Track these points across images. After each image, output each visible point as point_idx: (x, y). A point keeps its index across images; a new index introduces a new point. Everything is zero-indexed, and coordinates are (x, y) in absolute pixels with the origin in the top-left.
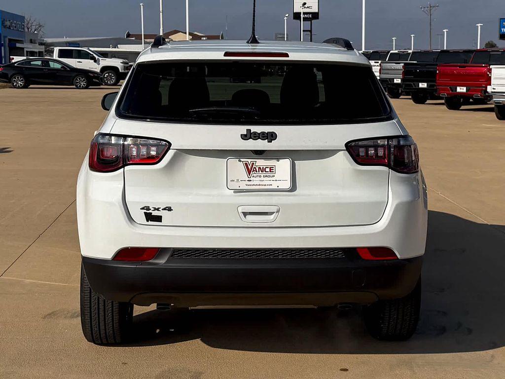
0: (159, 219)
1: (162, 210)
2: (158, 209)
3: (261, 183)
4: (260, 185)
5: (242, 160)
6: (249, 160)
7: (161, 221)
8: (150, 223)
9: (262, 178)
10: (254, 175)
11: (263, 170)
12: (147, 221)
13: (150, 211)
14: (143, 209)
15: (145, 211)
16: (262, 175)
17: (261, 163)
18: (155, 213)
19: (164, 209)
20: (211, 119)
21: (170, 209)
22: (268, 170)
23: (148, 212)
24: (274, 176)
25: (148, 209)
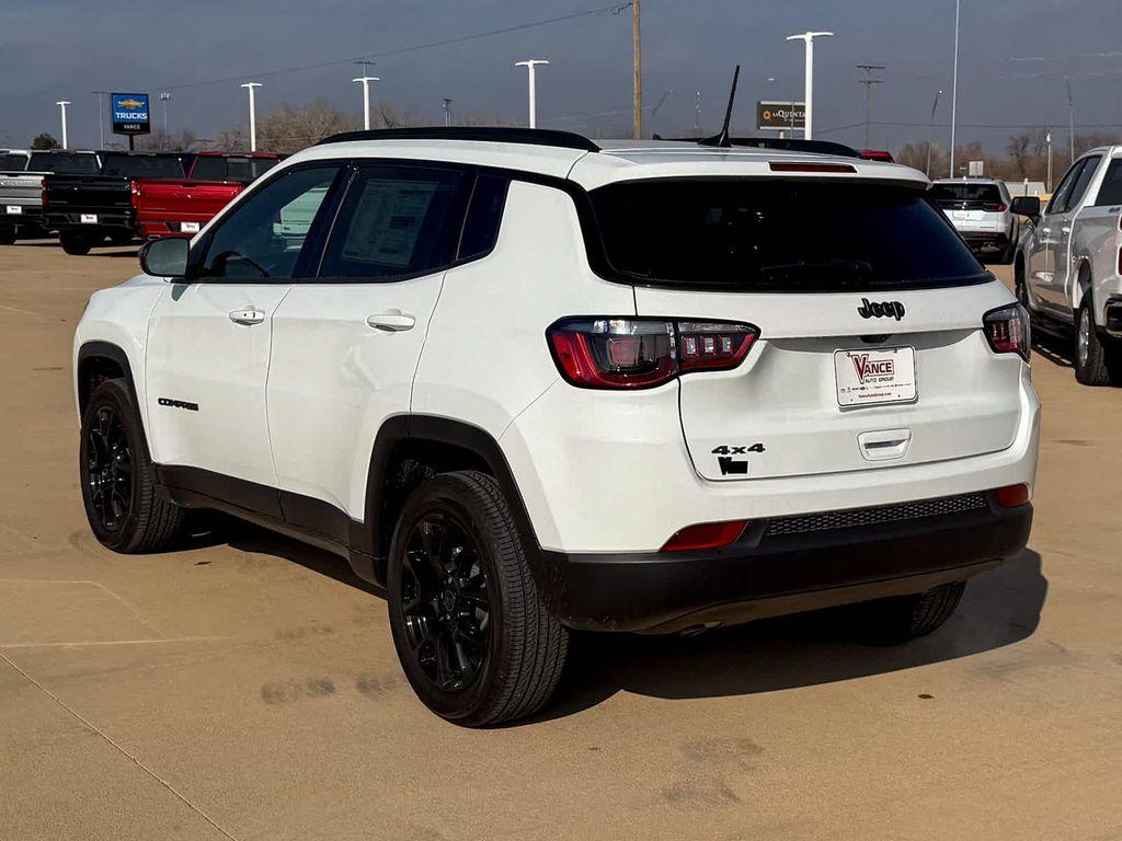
0: (741, 467)
1: (749, 450)
2: (740, 450)
3: (878, 391)
4: (875, 395)
5: (852, 353)
6: (860, 353)
7: (745, 472)
8: (728, 476)
9: (878, 384)
10: (868, 378)
11: (877, 369)
12: (724, 474)
13: (729, 455)
14: (716, 451)
15: (720, 455)
16: (877, 378)
17: (875, 356)
18: (737, 458)
19: (751, 449)
20: (798, 283)
21: (759, 448)
22: (884, 368)
23: (725, 456)
24: (891, 379)
25: (724, 450)
